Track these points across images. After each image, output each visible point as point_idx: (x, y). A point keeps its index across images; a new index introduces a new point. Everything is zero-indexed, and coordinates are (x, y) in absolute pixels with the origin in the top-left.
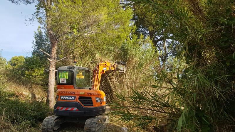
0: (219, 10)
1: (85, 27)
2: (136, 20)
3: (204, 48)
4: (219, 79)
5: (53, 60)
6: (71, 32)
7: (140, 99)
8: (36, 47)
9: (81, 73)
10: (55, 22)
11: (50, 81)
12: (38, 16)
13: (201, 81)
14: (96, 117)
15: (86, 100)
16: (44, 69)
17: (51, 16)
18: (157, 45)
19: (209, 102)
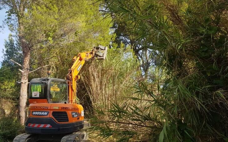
1: (61, 35)
2: (117, 28)
3: (185, 58)
4: (200, 89)
5: (25, 71)
6: (46, 41)
7: (120, 112)
8: (6, 57)
9: (57, 85)
10: (28, 30)
11: (21, 95)
12: (10, 23)
13: (182, 93)
14: (73, 133)
15: (61, 115)
16: (15, 81)
17: (24, 23)
18: (139, 54)
19: (191, 114)
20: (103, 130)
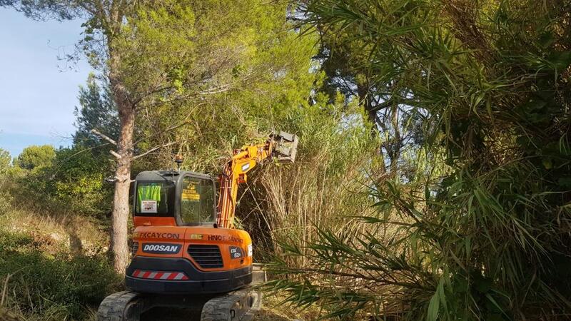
0: (522, 34)
1: (203, 76)
2: (326, 59)
3: (489, 126)
4: (526, 200)
5: (123, 155)
6: (169, 88)
7: (335, 250)
8: (83, 124)
9: (194, 188)
10: (130, 64)
11: (116, 207)
12: (90, 49)
13: (483, 208)
14: (230, 294)
15: (207, 252)
16: (103, 177)
17: (121, 49)
18: (378, 119)
19: (503, 258)
20: (296, 289)
